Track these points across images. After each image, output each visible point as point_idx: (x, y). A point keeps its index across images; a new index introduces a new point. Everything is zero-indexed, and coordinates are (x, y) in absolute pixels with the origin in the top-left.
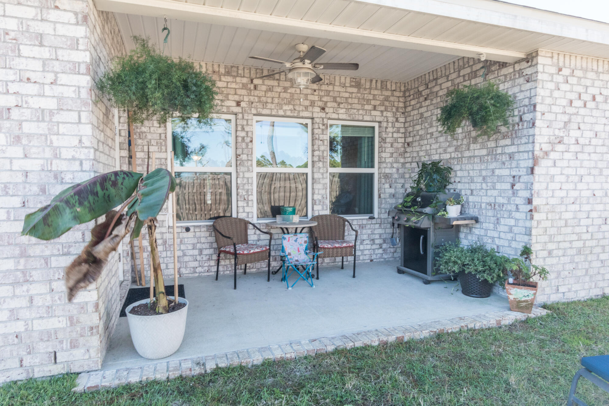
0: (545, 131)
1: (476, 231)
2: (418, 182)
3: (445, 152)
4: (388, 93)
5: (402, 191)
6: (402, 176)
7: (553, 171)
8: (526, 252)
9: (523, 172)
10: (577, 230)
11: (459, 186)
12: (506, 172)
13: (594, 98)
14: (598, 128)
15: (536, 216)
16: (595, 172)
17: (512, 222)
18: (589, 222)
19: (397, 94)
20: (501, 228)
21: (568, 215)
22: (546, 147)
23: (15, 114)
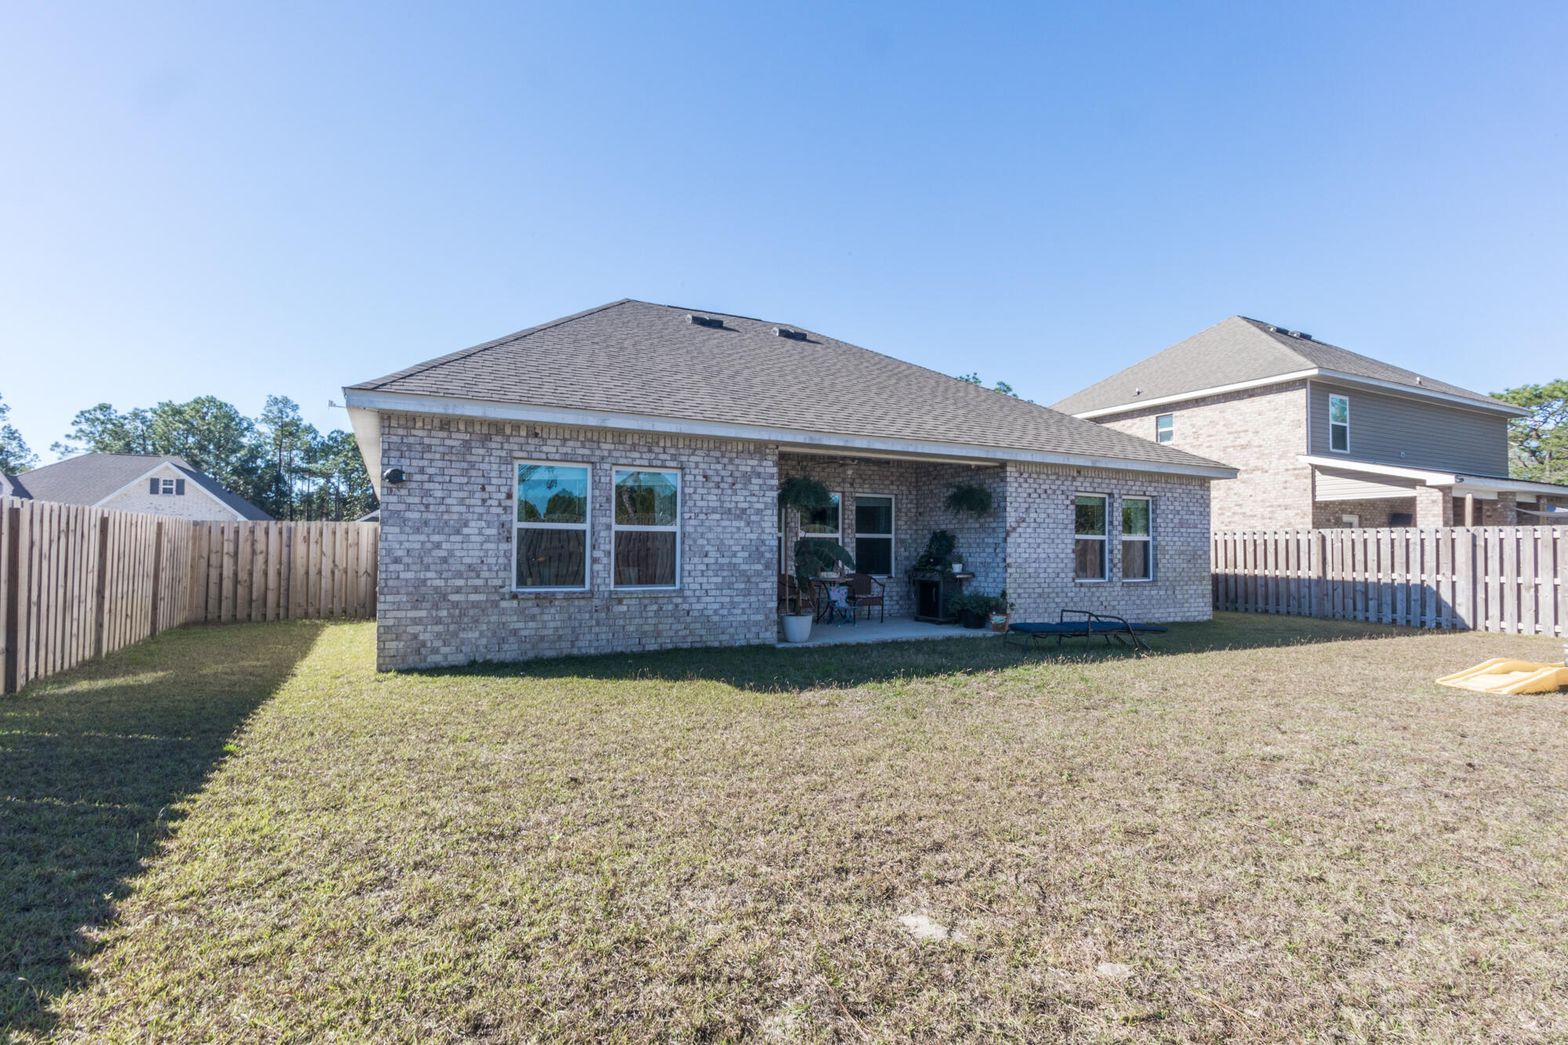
0: (1013, 514)
1: (974, 584)
2: (930, 547)
3: (950, 523)
4: (903, 470)
5: (915, 554)
6: (915, 541)
7: (1019, 540)
8: (1004, 594)
9: (1000, 541)
10: (1038, 580)
11: (961, 550)
12: (991, 540)
13: (1046, 491)
14: (1050, 511)
15: (1009, 570)
16: (1050, 541)
17: (995, 575)
18: (1046, 575)
19: (910, 471)
20: (990, 580)
21: (1031, 570)
22: (1014, 525)
23: (748, 512)
